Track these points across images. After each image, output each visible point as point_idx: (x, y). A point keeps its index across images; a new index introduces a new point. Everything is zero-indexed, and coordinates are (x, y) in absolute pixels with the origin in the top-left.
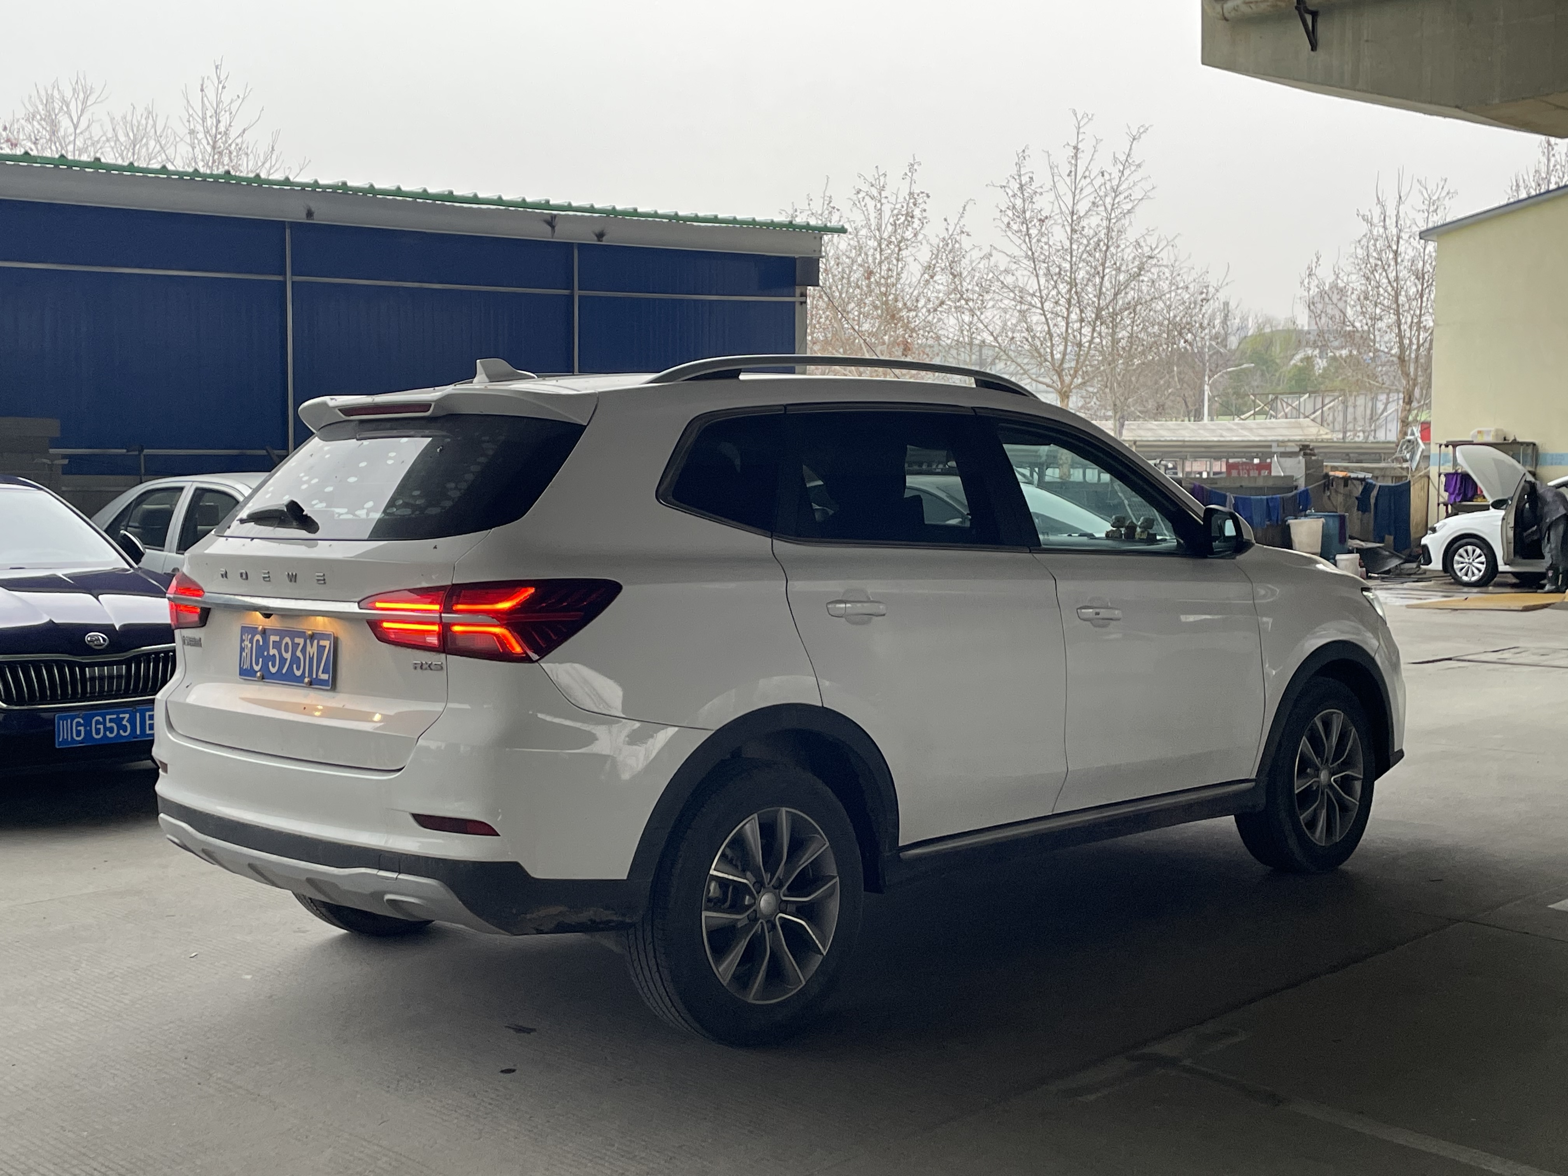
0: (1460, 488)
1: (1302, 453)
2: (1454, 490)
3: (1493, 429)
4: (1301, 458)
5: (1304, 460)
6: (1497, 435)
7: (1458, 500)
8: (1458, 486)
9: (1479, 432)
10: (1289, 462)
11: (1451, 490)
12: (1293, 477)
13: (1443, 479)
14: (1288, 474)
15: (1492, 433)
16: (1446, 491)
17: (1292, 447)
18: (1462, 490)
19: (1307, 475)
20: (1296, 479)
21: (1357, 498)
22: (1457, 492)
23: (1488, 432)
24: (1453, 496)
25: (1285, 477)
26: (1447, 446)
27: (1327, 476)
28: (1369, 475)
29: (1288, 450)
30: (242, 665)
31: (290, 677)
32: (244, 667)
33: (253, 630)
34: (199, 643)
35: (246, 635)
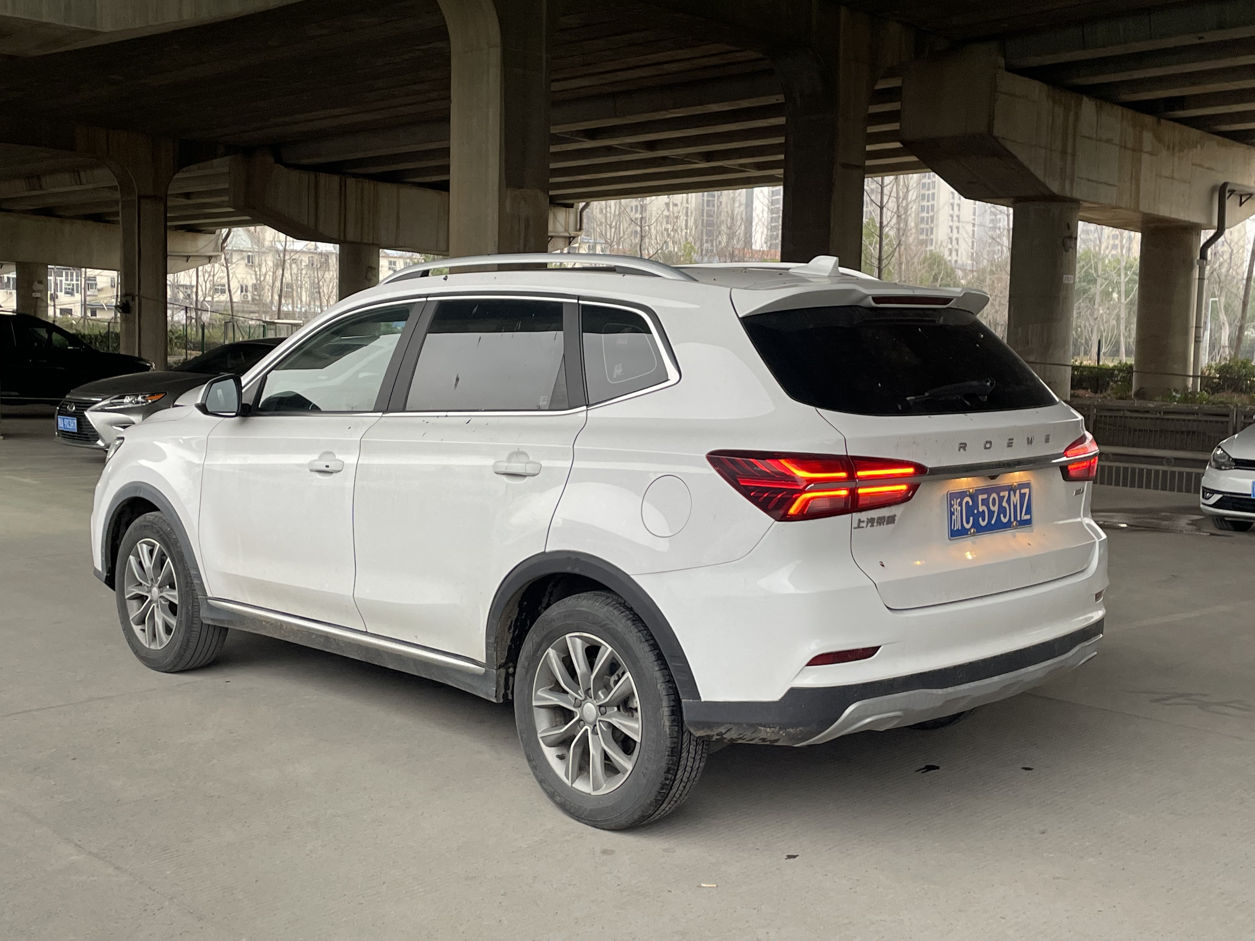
30: (953, 528)
31: (1000, 526)
32: (955, 529)
33: (962, 495)
34: (891, 520)
35: (955, 500)
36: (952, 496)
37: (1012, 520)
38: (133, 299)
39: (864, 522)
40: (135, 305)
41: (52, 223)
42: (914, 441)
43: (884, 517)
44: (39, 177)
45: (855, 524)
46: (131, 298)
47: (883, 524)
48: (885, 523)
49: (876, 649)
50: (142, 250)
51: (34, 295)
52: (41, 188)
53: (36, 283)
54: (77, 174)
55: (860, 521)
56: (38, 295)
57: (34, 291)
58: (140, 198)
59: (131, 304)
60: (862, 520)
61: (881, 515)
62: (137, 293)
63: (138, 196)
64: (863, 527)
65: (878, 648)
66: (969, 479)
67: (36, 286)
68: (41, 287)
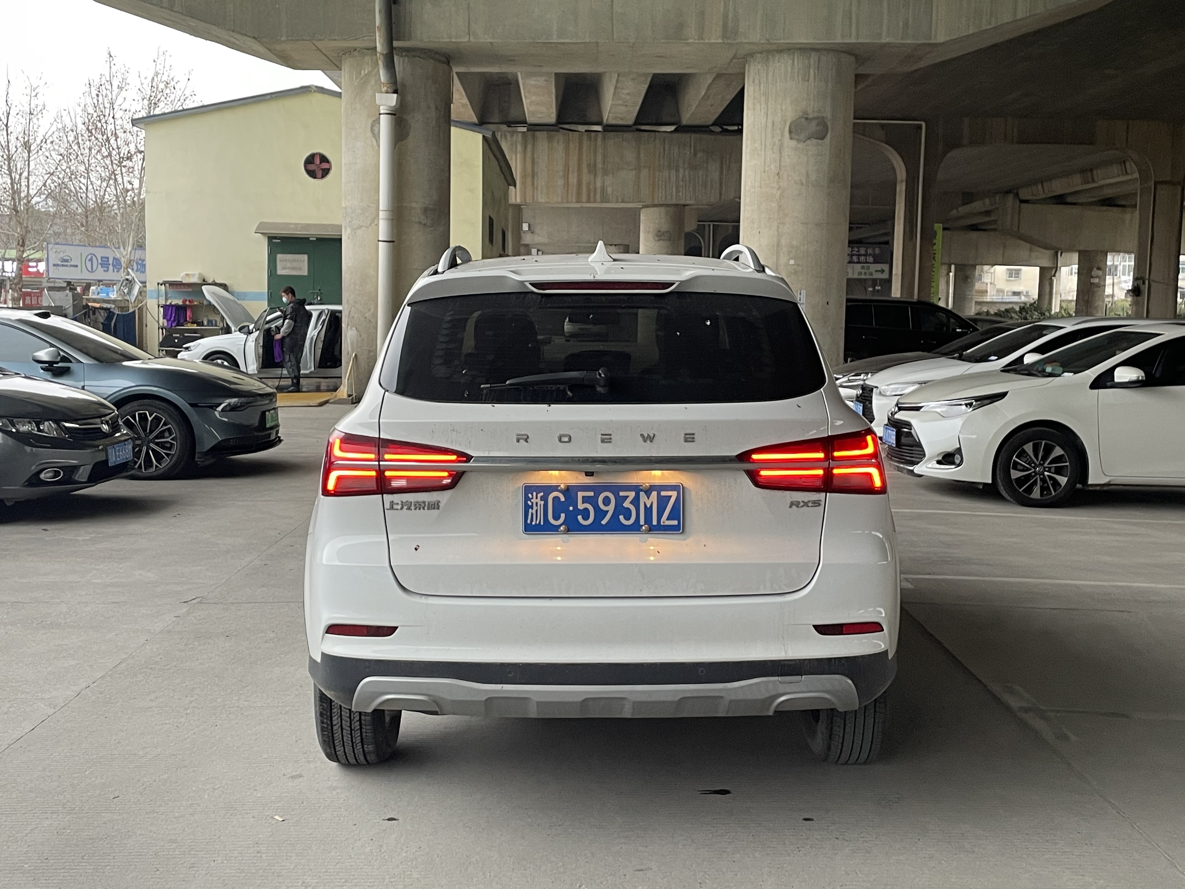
0: (175, 317)
1: (68, 288)
2: (171, 318)
3: (197, 273)
4: (68, 292)
5: (71, 293)
6: (200, 278)
7: (173, 325)
8: (174, 315)
9: (187, 275)
10: (58, 295)
11: (169, 317)
12: (62, 307)
13: (162, 310)
14: (58, 304)
15: (197, 276)
16: (164, 318)
17: (60, 283)
18: (177, 318)
19: (74, 305)
20: (65, 309)
21: (102, 323)
22: (172, 319)
23: (194, 275)
24: (170, 322)
25: (55, 306)
26: (161, 285)
27: (87, 306)
28: (113, 306)
29: (57, 285)
30: (529, 522)
31: (615, 527)
32: (533, 523)
33: (548, 489)
34: (435, 506)
35: (535, 493)
36: (528, 489)
37: (642, 522)
38: (1144, 283)
39: (398, 504)
40: (1145, 288)
41: (1113, 213)
42: (453, 428)
43: (424, 502)
44: (1091, 170)
45: (387, 506)
46: (1142, 281)
47: (424, 509)
48: (426, 508)
49: (395, 629)
50: (1155, 235)
51: (1092, 280)
52: (1093, 181)
53: (1095, 269)
54: (1123, 165)
55: (392, 503)
56: (1096, 281)
57: (1092, 277)
58: (1156, 183)
59: (1142, 287)
60: (395, 502)
61: (421, 500)
62: (1147, 277)
63: (1155, 182)
64: (397, 509)
65: (397, 628)
66: (563, 473)
67: (1095, 272)
68: (1100, 273)
